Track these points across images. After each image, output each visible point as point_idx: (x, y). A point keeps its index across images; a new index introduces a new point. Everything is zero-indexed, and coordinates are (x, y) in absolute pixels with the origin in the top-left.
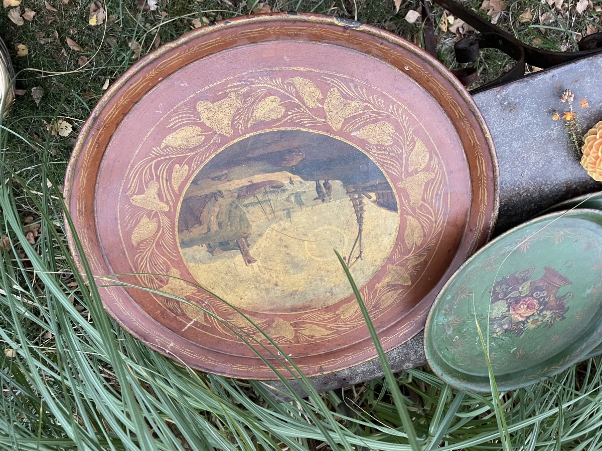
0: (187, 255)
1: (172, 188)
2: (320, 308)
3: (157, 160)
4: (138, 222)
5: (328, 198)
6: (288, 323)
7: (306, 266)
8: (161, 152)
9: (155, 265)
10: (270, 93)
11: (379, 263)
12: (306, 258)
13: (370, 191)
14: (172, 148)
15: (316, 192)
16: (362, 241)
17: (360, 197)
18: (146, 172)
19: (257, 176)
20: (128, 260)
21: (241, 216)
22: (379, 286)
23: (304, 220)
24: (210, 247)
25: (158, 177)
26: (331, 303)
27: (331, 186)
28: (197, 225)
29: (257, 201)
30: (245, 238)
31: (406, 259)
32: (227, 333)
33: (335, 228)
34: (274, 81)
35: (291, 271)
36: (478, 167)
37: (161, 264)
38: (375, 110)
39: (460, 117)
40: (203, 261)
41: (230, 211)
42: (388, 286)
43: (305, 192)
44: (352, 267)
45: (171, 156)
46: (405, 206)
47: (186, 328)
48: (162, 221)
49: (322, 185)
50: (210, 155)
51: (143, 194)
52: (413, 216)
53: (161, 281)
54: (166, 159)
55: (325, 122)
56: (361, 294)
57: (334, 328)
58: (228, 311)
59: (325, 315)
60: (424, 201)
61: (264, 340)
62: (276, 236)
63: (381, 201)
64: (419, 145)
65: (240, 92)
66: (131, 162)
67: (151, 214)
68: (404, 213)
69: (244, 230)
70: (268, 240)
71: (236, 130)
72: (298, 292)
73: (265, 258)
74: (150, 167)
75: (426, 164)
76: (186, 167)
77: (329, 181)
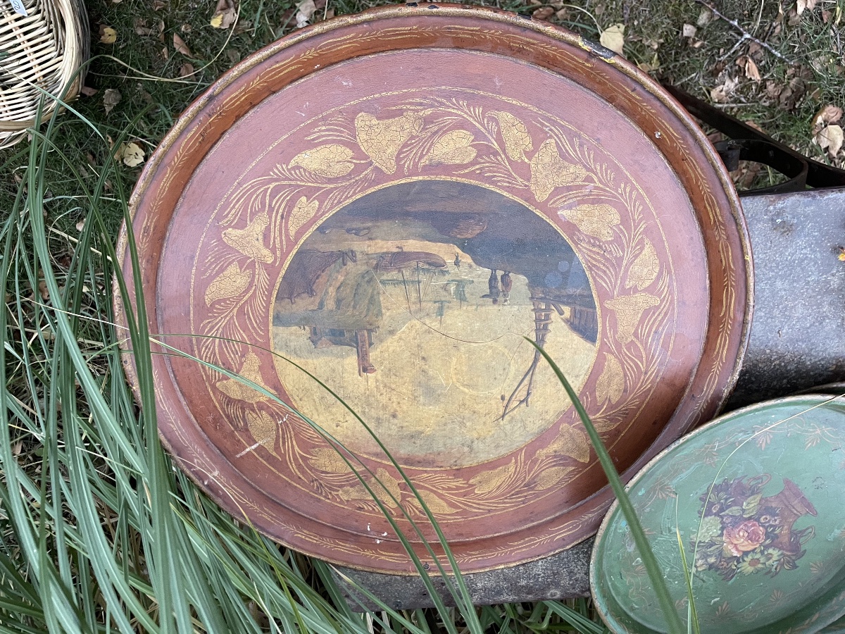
0: (278, 337)
1: (287, 230)
2: (449, 468)
3: (277, 183)
4: (222, 270)
5: (503, 299)
6: (396, 482)
7: (445, 396)
8: (287, 174)
9: (228, 341)
10: (462, 125)
11: (551, 417)
12: (448, 384)
13: (564, 303)
14: (305, 170)
15: (487, 285)
16: (534, 378)
17: (548, 309)
18: (257, 197)
19: (411, 241)
20: (190, 324)
21: (372, 297)
22: (542, 453)
23: (460, 324)
24: (315, 333)
25: (271, 209)
26: (467, 463)
27: (511, 281)
28: (306, 295)
29: (401, 279)
30: (370, 331)
32: (301, 476)
33: (501, 348)
34: (472, 109)
35: (421, 399)
36: (724, 303)
38: (601, 186)
39: (715, 221)
40: (299, 352)
41: (358, 285)
42: (555, 456)
43: (473, 282)
44: (510, 414)
45: (299, 183)
46: (607, 338)
47: (244, 453)
48: (257, 276)
49: (499, 278)
50: (354, 193)
51: (243, 229)
52: (616, 357)
54: (290, 185)
55: (526, 186)
56: (513, 461)
57: (461, 505)
58: (313, 441)
59: (452, 481)
60: (636, 337)
61: (353, 500)
62: (415, 339)
63: (577, 322)
64: (648, 251)
65: (421, 113)
66: (241, 178)
67: (245, 262)
68: (604, 348)
69: (371, 318)
70: (401, 343)
71: (400, 167)
72: (423, 435)
73: (390, 370)
74: (265, 191)
75: (651, 282)
76: (316, 204)
77: (510, 274)
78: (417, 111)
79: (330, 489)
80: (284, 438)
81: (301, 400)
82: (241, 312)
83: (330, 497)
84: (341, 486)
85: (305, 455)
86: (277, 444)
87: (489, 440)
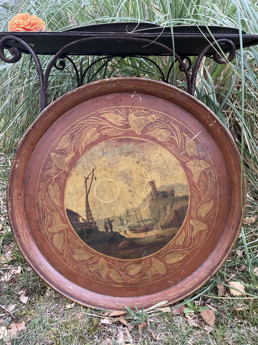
0: (186, 191)
1: (185, 233)
2: (111, 139)
3: (190, 247)
4: (207, 214)
5: (106, 221)
6: (132, 128)
7: (119, 175)
8: (186, 252)
9: (205, 186)
10: (132, 277)
11: (74, 173)
12: (119, 181)
13: (83, 223)
14: (181, 254)
15: (113, 225)
16: (85, 190)
17: (88, 220)
19: (143, 237)
20: (219, 190)
21: (153, 213)
22: (73, 155)
23: (119, 208)
24: (173, 194)
25: (191, 239)
26: (103, 144)
27: (105, 228)
28: (177, 210)
29: (144, 222)
30: (152, 199)
31: (57, 174)
32: (174, 125)
33: (102, 201)
34: (131, 281)
35: (128, 173)
37: (202, 186)
38: (84, 267)
40: (178, 185)
41: (159, 217)
42: (66, 154)
43: (118, 226)
44: (91, 172)
45: (182, 249)
46: (62, 212)
47: (199, 134)
48: (195, 214)
49: (109, 229)
50: (164, 249)
51: (200, 230)
52: (56, 205)
53: (205, 173)
54: (185, 248)
56: (83, 148)
57: (101, 120)
58: (170, 145)
59: (108, 133)
60: (52, 215)
61: (149, 115)
62: (135, 199)
63: (76, 216)
64: (59, 247)
65: (146, 277)
66: (201, 247)
67: (199, 218)
68: (62, 208)
69: (153, 205)
70: (140, 196)
71: (150, 260)
72: (125, 155)
73: (143, 184)
74: (193, 245)
75: (54, 237)
76: (176, 244)
77: (105, 231)
78: (147, 278)
79: (160, 120)
80: (182, 144)
81: (176, 164)
82: (200, 198)
83: (160, 115)
84: (156, 122)
85: (173, 137)
86: (185, 141)
87: (97, 157)
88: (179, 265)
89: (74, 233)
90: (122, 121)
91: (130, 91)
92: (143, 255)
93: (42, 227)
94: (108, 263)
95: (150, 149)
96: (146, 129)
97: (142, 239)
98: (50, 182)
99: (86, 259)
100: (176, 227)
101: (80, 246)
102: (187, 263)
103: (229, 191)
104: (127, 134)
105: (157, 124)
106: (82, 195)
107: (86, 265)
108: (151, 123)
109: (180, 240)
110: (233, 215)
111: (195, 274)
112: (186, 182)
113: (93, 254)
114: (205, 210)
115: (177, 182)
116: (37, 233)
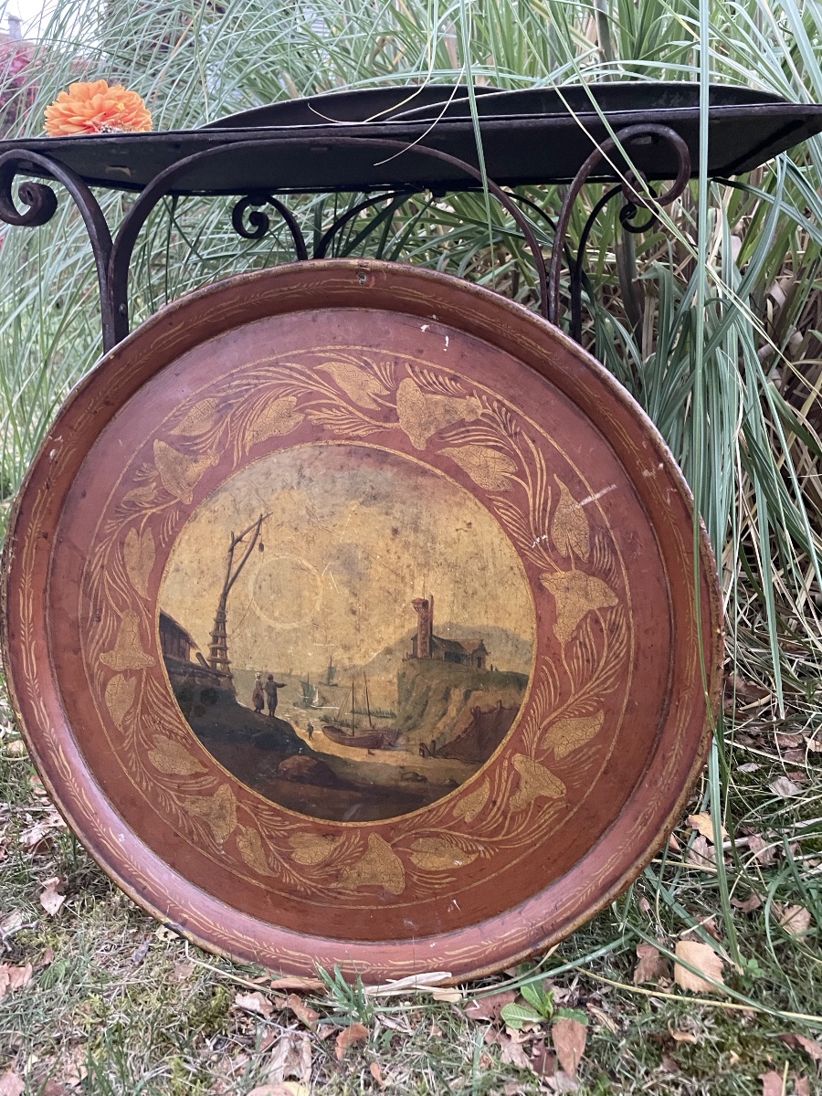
0: (525, 659)
1: (492, 791)
2: (331, 442)
3: (495, 839)
4: (575, 752)
5: (262, 680)
6: (401, 425)
7: (330, 556)
8: (481, 848)
9: (588, 661)
10: (302, 869)
11: (204, 514)
12: (327, 573)
13: (198, 668)
14: (462, 849)
15: (279, 699)
16: (226, 572)
17: (214, 662)
19: (358, 760)
20: (631, 688)
21: (407, 700)
22: (213, 460)
23: (310, 654)
24: (479, 659)
25: (504, 814)
26: (306, 450)
27: (254, 701)
28: (483, 711)
29: (373, 719)
30: (414, 656)
31: (157, 505)
32: (531, 445)
33: (264, 617)
34: (292, 881)
35: (360, 555)
37: (578, 658)
38: (172, 793)
40: (504, 636)
41: (421, 715)
42: (196, 453)
43: (294, 705)
44: (252, 524)
45: (470, 837)
46: (148, 617)
47: (604, 491)
48: (535, 739)
49: (266, 706)
50: (413, 818)
51: (541, 797)
52: (137, 593)
53: (597, 621)
54: (480, 836)
55: (241, 802)
56: (247, 450)
57: (315, 377)
58: (504, 503)
59: (326, 421)
60: (118, 616)
61: (463, 397)
62: (362, 640)
63: (182, 642)
64: (118, 716)
65: (340, 885)
66: (531, 850)
67: (546, 758)
68: (151, 606)
69: (411, 673)
70: (378, 636)
71: (364, 838)
72: (361, 500)
73: (395, 601)
74: (508, 833)
75: (110, 682)
76: (455, 813)
77: (254, 709)
78: (343, 888)
79: (493, 419)
80: (545, 510)
81: (512, 568)
82: (563, 695)
83: (495, 404)
84: (477, 422)
85: (520, 481)
86: (556, 502)
87: (279, 485)
88: (447, 880)
89: (166, 688)
90: (376, 395)
91: (419, 311)
92: (348, 816)
93: (85, 644)
94: (243, 806)
95: (442, 502)
96: (442, 438)
97: (356, 765)
98: (135, 523)
99: (184, 772)
100: (465, 762)
101: (176, 730)
102: (475, 884)
103: (664, 701)
104: (382, 437)
105: (477, 430)
106: (212, 584)
107: (179, 790)
108: (462, 423)
109: (468, 806)
110: (656, 782)
111: (492, 925)
112: (529, 631)
113: (205, 766)
114: (571, 736)
115: (501, 625)
116: (68, 656)
